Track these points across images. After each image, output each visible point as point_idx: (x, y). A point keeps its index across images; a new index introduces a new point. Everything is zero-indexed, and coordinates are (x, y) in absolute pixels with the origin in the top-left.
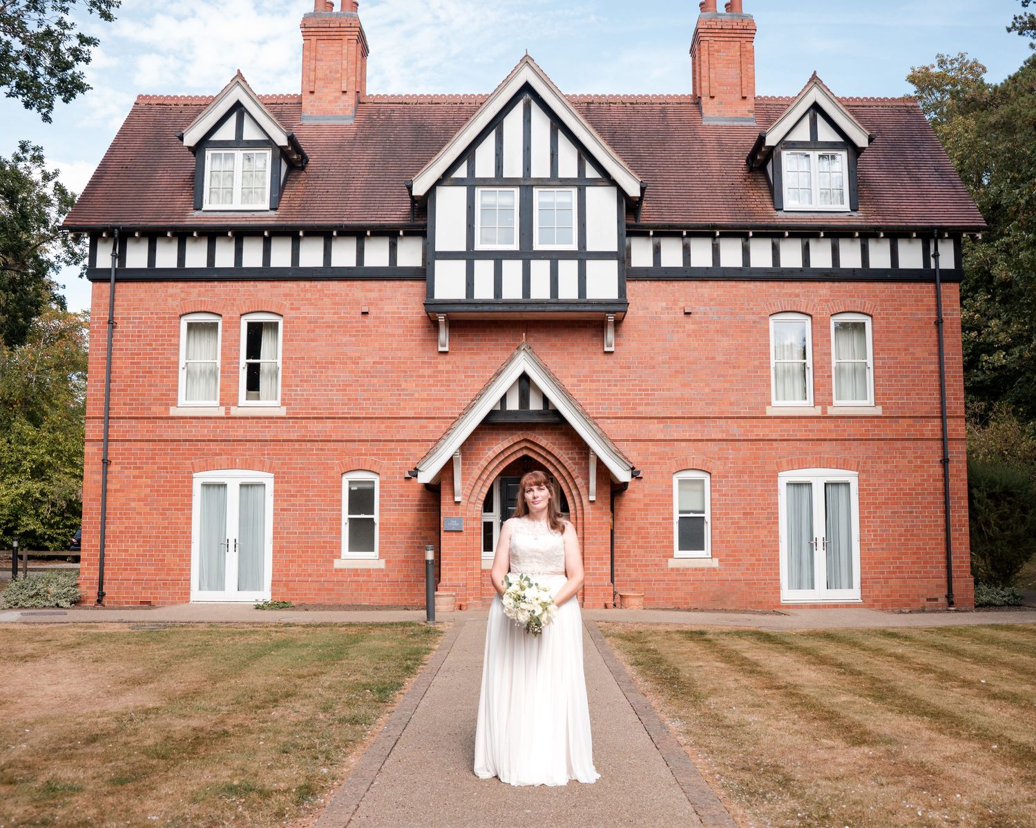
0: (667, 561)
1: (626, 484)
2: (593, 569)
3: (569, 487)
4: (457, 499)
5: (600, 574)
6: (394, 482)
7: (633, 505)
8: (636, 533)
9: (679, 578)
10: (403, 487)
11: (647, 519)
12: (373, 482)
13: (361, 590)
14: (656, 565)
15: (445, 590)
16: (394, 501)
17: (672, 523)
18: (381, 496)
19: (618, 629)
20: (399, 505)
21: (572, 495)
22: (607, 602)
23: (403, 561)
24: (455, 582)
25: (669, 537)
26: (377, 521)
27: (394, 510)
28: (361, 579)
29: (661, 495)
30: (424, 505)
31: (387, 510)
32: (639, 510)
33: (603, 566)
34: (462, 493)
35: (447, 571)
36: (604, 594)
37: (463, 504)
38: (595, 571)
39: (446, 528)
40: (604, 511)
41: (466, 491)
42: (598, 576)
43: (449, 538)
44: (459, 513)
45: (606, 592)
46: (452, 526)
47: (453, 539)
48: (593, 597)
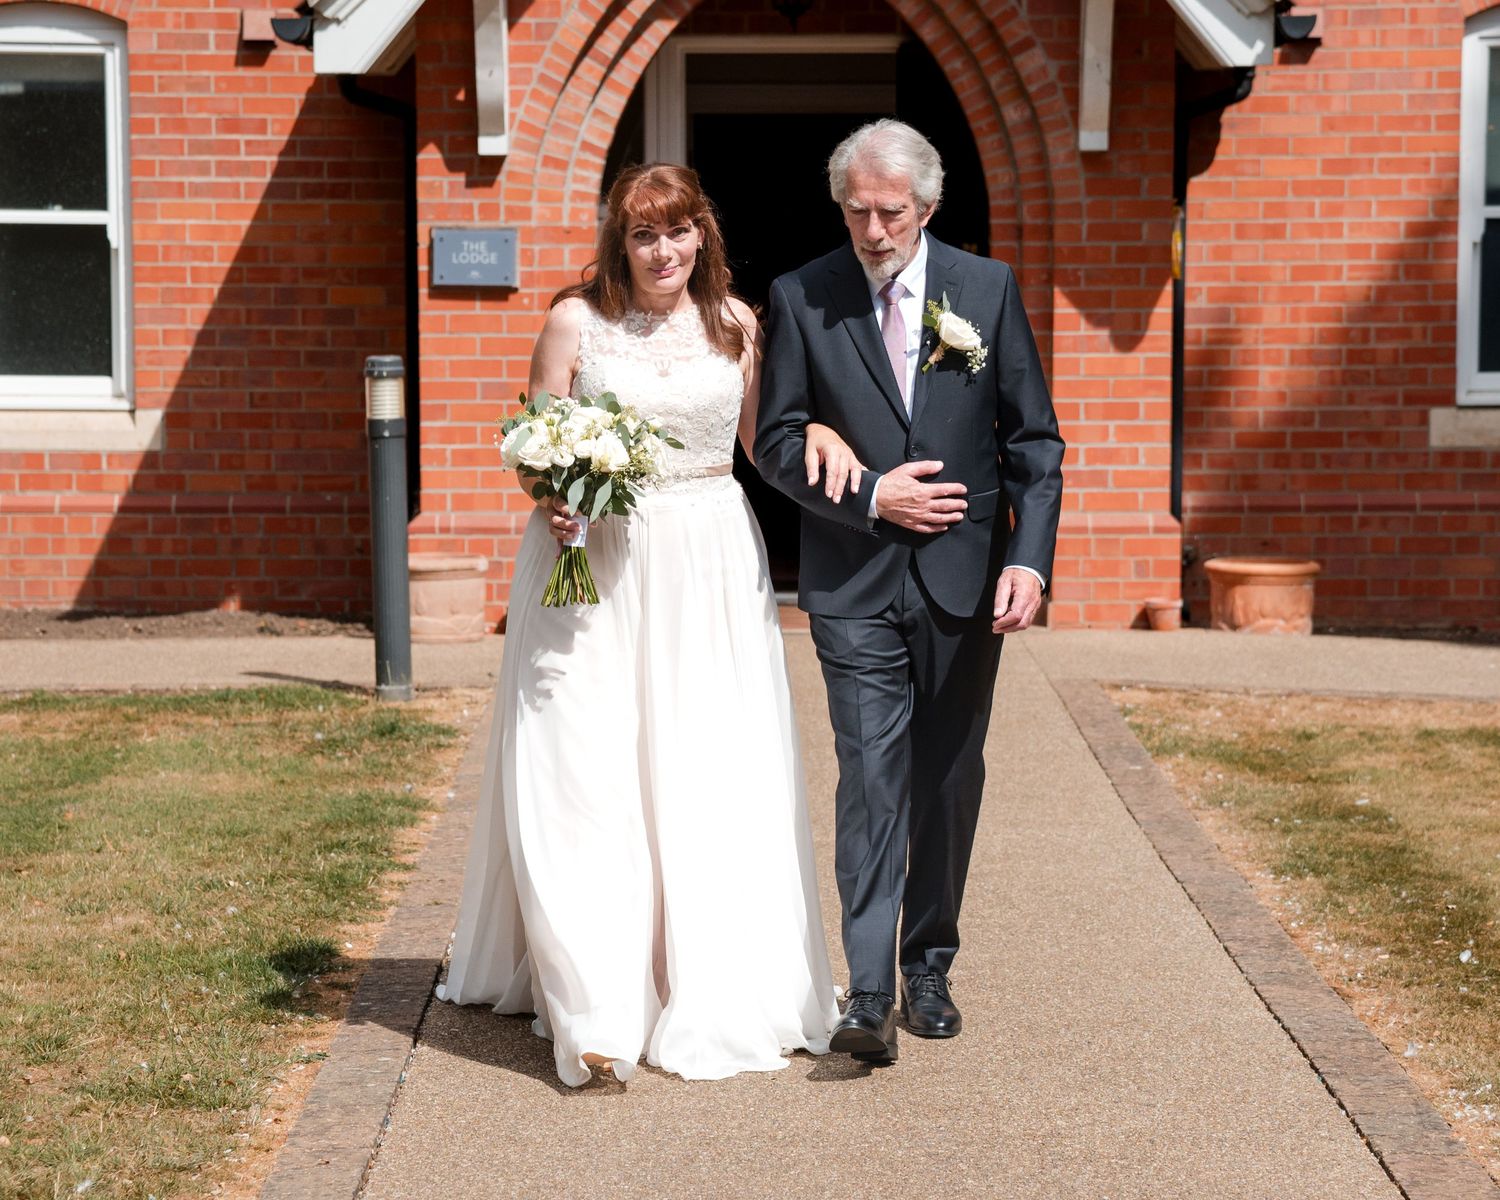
0: (1424, 420)
1: (1240, 78)
2: (1093, 456)
3: (987, 92)
4: (487, 146)
5: (1121, 479)
6: (195, 62)
7: (1279, 168)
8: (1286, 294)
9: (1476, 497)
10: (234, 84)
11: (1336, 229)
12: (98, 62)
13: (59, 545)
14: (1374, 437)
15: (442, 547)
16: (197, 147)
17: (1453, 250)
18: (132, 126)
19: (1209, 722)
20: (223, 168)
21: (999, 124)
22: (1156, 601)
23: (243, 420)
24: (483, 517)
25: (1430, 314)
26: (116, 238)
27: (197, 190)
28: (57, 499)
29: (1406, 122)
30: (337, 170)
31: (164, 189)
32: (1300, 188)
33: (1136, 445)
34: (513, 116)
35: (449, 463)
36: (1138, 564)
37: (517, 169)
38: (1099, 467)
39: (442, 277)
40: (1144, 196)
41: (528, 110)
42: (1112, 489)
43: (455, 319)
44: (497, 206)
45: (1151, 559)
46: (470, 267)
47: (473, 324)
48: (1091, 581)
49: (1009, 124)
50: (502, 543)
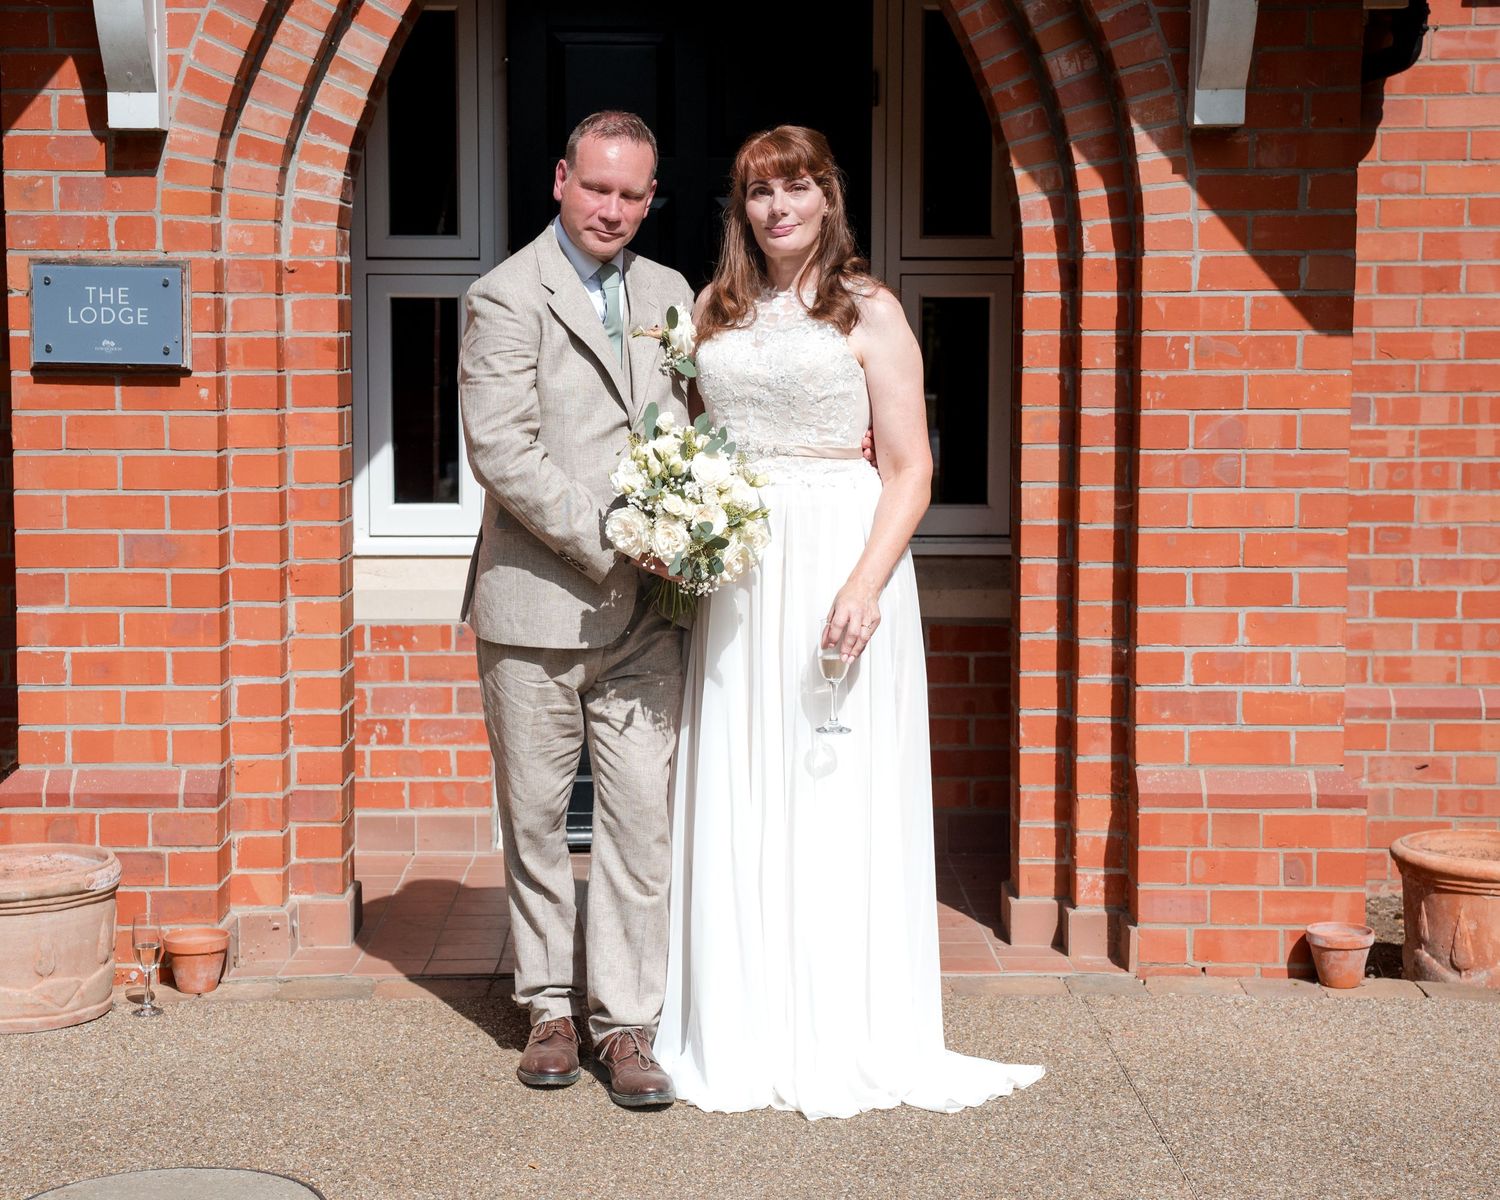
3: (1019, 28)
4: (128, 111)
33: (1286, 649)
34: (175, 61)
35: (68, 681)
36: (1289, 860)
37: (184, 157)
38: (1218, 687)
39: (48, 349)
40: (1304, 209)
41: (202, 51)
42: (1241, 726)
43: (78, 423)
44: (151, 222)
45: (1314, 852)
46: (99, 332)
47: (107, 433)
48: (1207, 889)
49: (1058, 84)
50: (160, 821)
